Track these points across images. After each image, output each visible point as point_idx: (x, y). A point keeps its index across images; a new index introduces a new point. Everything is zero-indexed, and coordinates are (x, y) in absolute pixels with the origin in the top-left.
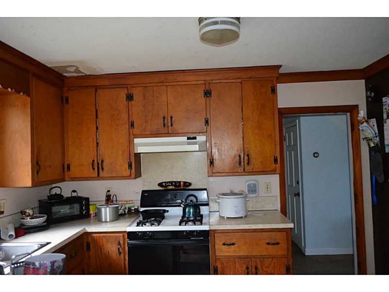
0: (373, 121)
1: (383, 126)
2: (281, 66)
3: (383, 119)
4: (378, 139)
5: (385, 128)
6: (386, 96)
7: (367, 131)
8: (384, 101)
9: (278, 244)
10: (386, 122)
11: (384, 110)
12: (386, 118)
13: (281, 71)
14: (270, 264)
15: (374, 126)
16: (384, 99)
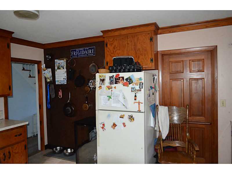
0: (50, 70)
1: (55, 72)
2: (14, 33)
3: (55, 69)
4: (52, 78)
5: (56, 73)
6: (57, 59)
7: (47, 74)
8: (55, 61)
9: (21, 134)
10: (56, 71)
11: (56, 65)
12: (57, 69)
13: (13, 35)
14: (16, 148)
15: (50, 72)
16: (56, 60)
